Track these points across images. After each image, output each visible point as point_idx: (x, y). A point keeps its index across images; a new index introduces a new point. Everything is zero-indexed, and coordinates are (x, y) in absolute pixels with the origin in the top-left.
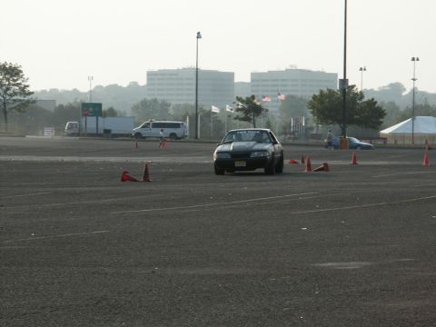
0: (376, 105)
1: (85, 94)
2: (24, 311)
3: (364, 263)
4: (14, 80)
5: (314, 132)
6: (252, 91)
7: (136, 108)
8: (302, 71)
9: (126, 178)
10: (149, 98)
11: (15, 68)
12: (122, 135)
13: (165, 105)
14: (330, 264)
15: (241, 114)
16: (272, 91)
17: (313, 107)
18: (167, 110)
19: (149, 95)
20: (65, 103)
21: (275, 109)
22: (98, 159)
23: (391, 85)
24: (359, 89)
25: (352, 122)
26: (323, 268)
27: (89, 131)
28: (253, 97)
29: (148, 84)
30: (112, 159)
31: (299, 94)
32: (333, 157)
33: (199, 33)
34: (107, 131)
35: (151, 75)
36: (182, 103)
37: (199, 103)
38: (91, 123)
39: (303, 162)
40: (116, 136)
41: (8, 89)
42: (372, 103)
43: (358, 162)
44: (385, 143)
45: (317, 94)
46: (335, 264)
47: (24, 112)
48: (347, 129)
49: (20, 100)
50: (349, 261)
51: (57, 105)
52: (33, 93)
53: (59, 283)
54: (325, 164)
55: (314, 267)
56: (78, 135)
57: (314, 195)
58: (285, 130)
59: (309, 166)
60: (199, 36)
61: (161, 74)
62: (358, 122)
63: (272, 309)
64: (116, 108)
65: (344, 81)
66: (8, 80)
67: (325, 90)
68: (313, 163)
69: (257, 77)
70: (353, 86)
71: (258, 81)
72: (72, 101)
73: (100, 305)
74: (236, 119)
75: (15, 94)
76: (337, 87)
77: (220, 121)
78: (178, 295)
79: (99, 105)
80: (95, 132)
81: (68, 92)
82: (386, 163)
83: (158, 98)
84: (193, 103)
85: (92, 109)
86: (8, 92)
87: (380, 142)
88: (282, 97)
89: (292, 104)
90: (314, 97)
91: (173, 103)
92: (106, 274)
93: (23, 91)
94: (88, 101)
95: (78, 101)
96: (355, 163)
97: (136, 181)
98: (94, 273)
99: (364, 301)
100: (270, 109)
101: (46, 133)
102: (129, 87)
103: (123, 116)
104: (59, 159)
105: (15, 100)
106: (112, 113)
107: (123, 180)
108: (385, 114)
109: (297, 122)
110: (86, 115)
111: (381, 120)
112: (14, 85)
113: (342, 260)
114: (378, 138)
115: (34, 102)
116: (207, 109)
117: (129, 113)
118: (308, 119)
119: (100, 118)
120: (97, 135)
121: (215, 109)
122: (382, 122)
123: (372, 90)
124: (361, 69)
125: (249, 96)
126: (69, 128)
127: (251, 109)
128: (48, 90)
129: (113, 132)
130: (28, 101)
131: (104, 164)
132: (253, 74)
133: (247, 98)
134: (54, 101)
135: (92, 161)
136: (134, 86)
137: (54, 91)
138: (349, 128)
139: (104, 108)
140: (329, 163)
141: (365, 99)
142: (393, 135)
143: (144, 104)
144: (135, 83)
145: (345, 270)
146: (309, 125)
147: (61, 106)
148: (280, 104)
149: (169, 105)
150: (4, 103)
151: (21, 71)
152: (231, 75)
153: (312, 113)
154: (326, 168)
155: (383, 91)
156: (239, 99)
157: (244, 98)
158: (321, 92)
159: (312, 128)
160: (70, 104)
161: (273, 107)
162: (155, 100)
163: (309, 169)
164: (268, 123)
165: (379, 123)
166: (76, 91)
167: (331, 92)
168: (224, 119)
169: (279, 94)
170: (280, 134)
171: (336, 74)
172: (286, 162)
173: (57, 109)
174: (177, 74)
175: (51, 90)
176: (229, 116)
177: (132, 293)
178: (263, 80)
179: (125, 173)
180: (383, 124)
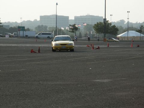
0: (116, 27)
1: (19, 23)
3: (109, 80)
5: (95, 36)
6: (75, 22)
7: (36, 28)
8: (91, 16)
9: (32, 51)
10: (40, 25)
12: (32, 37)
13: (46, 27)
14: (98, 80)
15: (71, 30)
16: (82, 22)
17: (95, 28)
18: (47, 29)
19: (41, 24)
20: (13, 26)
21: (83, 28)
22: (23, 45)
23: (121, 20)
24: (110, 22)
25: (107, 32)
26: (96, 82)
27: (20, 36)
28: (75, 25)
29: (40, 20)
30: (28, 45)
31: (90, 23)
32: (102, 44)
33: (57, 3)
34: (27, 36)
35: (41, 17)
36: (51, 26)
37: (57, 26)
38: (21, 33)
39: (91, 46)
40: (30, 37)
42: (114, 26)
43: (110, 46)
45: (96, 23)
46: (100, 80)
48: (106, 35)
50: (105, 79)
51: (10, 27)
52: (2, 23)
53: (8, 87)
54: (99, 47)
55: (93, 81)
56: (17, 37)
57: (94, 57)
58: (86, 35)
60: (57, 4)
61: (45, 17)
62: (110, 33)
63: (78, 95)
64: (30, 28)
65: (105, 19)
67: (99, 22)
68: (94, 46)
69: (76, 18)
70: (108, 21)
71: (77, 19)
72: (15, 26)
73: (22, 94)
74: (69, 32)
76: (102, 21)
77: (64, 32)
78: (48, 91)
79: (24, 27)
80: (23, 36)
81: (13, 23)
82: (119, 46)
84: (55, 26)
85: (21, 28)
88: (85, 24)
89: (88, 27)
90: (95, 25)
91: (48, 26)
92: (24, 84)
94: (20, 26)
95: (17, 26)
96: (108, 46)
97: (35, 52)
98: (20, 84)
99: (109, 92)
100: (80, 28)
101: (6, 37)
102: (34, 21)
103: (32, 31)
104: (10, 45)
106: (28, 30)
107: (31, 52)
108: (119, 30)
109: (90, 33)
110: (20, 31)
113: (103, 79)
114: (116, 38)
115: (2, 26)
116: (59, 28)
117: (34, 30)
118: (93, 32)
119: (24, 32)
120: (23, 37)
121: (63, 29)
122: (118, 33)
123: (114, 22)
124: (111, 15)
125: (74, 24)
127: (74, 29)
128: (7, 22)
129: (29, 36)
131: (25, 47)
132: (75, 17)
134: (9, 26)
135: (21, 46)
136: (36, 21)
137: (9, 22)
138: (107, 35)
139: (26, 28)
140: (100, 46)
141: (112, 25)
142: (121, 37)
143: (39, 27)
144: (36, 20)
145: (103, 82)
146: (93, 34)
147: (11, 27)
149: (47, 27)
152: (68, 17)
153: (95, 30)
154: (99, 48)
155: (118, 23)
156: (70, 25)
157: (72, 25)
158: (97, 23)
159: (94, 35)
160: (14, 27)
161: (82, 28)
162: (42, 26)
163: (93, 48)
164: (80, 33)
165: (117, 33)
166: (16, 22)
167: (101, 23)
168: (65, 32)
169: (84, 24)
170: (84, 37)
171: (102, 17)
172: (86, 46)
173: (10, 28)
174: (50, 17)
175: (8, 22)
176: (67, 31)
177: (32, 90)
178: (78, 19)
179: (32, 50)
180: (118, 34)
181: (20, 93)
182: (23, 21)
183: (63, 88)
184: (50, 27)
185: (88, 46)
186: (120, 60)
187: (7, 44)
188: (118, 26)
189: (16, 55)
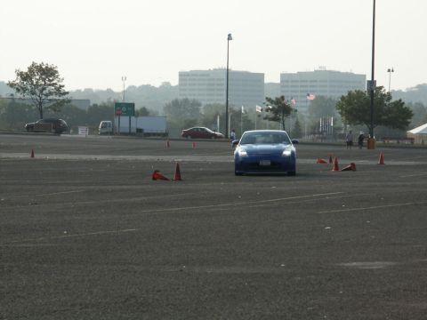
0: (404, 107)
1: (118, 94)
2: (55, 309)
3: (388, 263)
4: (50, 80)
5: (342, 132)
6: (282, 92)
7: (167, 108)
8: (331, 72)
9: (157, 176)
10: (180, 98)
11: (51, 69)
12: (154, 134)
13: (196, 105)
14: (354, 264)
15: (271, 114)
16: (301, 91)
17: (341, 108)
18: (198, 110)
19: (180, 95)
20: (99, 103)
21: (305, 109)
22: (130, 158)
23: (419, 86)
24: (386, 90)
25: (379, 122)
26: (347, 267)
27: (121, 131)
28: (283, 98)
29: (180, 85)
30: (144, 158)
31: (327, 95)
32: (361, 157)
33: (229, 35)
34: (140, 131)
35: (182, 75)
36: (212, 103)
37: (229, 103)
38: (124, 122)
39: (331, 161)
40: (149, 135)
41: (44, 89)
42: (399, 104)
43: (385, 162)
44: (412, 143)
45: (346, 94)
46: (359, 264)
47: (59, 111)
48: (374, 129)
49: (56, 100)
50: (373, 261)
51: (91, 104)
52: (68, 93)
53: (89, 280)
54: (353, 164)
55: (339, 267)
56: (111, 133)
57: (339, 194)
58: (314, 130)
59: (336, 165)
60: (230, 37)
61: (193, 75)
62: (386, 123)
63: (296, 309)
64: (149, 108)
65: (372, 83)
66: (44, 80)
67: (353, 91)
68: (340, 162)
69: (287, 79)
70: (381, 88)
71: (287, 81)
72: (105, 101)
73: (128, 303)
74: (265, 119)
75: (50, 93)
76: (365, 88)
77: (249, 121)
78: (205, 294)
79: (132, 105)
80: (128, 131)
81: (102, 92)
82: (412, 163)
83: (189, 98)
84: (224, 103)
85: (124, 108)
86: (44, 92)
87: (407, 142)
88: (312, 97)
89: (321, 105)
90: (343, 98)
91: (204, 103)
92: (135, 272)
93: (59, 90)
94: (121, 101)
95: (112, 100)
96: (382, 163)
97: (166, 179)
98: (123, 271)
99: (388, 300)
100: (299, 109)
101: (80, 132)
102: (161, 87)
103: (155, 115)
104: (93, 157)
105: (50, 100)
106: (144, 112)
107: (154, 179)
108: (412, 115)
109: (326, 122)
110: (119, 115)
111: (409, 120)
112: (50, 85)
113: (367, 260)
114: (406, 138)
115: (69, 101)
116: (236, 109)
117: (161, 112)
118: (336, 120)
119: (133, 118)
120: (130, 134)
122: (409, 123)
123: (400, 92)
124: (389, 71)
125: (279, 96)
126: (102, 127)
127: (281, 109)
128: (83, 90)
129: (145, 131)
130: (64, 101)
131: (136, 162)
132: (282, 75)
133: (277, 99)
134: (88, 101)
135: (124, 159)
136: (166, 86)
137: (88, 91)
138: (378, 129)
139: (137, 108)
140: (356, 162)
141: (393, 100)
142: (420, 135)
143: (176, 104)
144: (168, 83)
145: (370, 270)
146: (337, 126)
147: (95, 105)
148: (309, 104)
149: (200, 105)
150: (40, 103)
151: (56, 72)
152: (263, 75)
153: (341, 113)
154: (353, 168)
155: (410, 93)
156: (269, 100)
157: (274, 99)
158: (350, 93)
159: (340, 129)
160: (104, 104)
161: (302, 107)
162: (186, 101)
163: (337, 169)
164: (297, 123)
165: (407, 123)
166: (109, 91)
167: (359, 93)
168: (254, 119)
169: (308, 95)
170: (309, 134)
171: (365, 76)
172: (314, 161)
173: (91, 108)
174: (208, 75)
175: (85, 90)
176: (259, 116)
177: (160, 291)
178: (292, 81)
179: (156, 172)
180: (410, 125)
181: (123, 300)
182: (130, 87)
183: (252, 287)
184: (210, 105)
185: (322, 162)
186: (418, 203)
187: (84, 154)
188: (410, 103)
189: (110, 188)
